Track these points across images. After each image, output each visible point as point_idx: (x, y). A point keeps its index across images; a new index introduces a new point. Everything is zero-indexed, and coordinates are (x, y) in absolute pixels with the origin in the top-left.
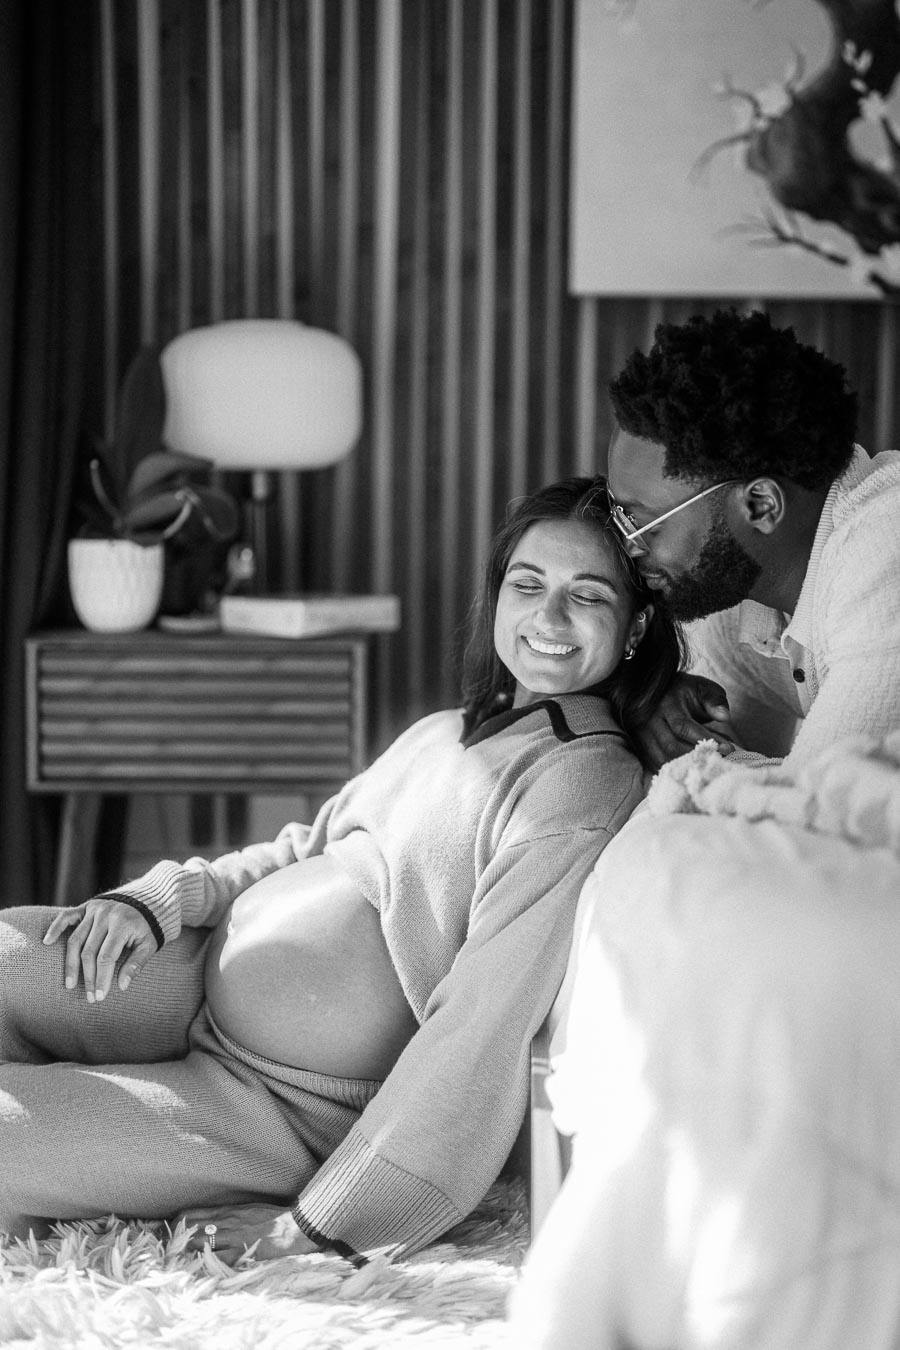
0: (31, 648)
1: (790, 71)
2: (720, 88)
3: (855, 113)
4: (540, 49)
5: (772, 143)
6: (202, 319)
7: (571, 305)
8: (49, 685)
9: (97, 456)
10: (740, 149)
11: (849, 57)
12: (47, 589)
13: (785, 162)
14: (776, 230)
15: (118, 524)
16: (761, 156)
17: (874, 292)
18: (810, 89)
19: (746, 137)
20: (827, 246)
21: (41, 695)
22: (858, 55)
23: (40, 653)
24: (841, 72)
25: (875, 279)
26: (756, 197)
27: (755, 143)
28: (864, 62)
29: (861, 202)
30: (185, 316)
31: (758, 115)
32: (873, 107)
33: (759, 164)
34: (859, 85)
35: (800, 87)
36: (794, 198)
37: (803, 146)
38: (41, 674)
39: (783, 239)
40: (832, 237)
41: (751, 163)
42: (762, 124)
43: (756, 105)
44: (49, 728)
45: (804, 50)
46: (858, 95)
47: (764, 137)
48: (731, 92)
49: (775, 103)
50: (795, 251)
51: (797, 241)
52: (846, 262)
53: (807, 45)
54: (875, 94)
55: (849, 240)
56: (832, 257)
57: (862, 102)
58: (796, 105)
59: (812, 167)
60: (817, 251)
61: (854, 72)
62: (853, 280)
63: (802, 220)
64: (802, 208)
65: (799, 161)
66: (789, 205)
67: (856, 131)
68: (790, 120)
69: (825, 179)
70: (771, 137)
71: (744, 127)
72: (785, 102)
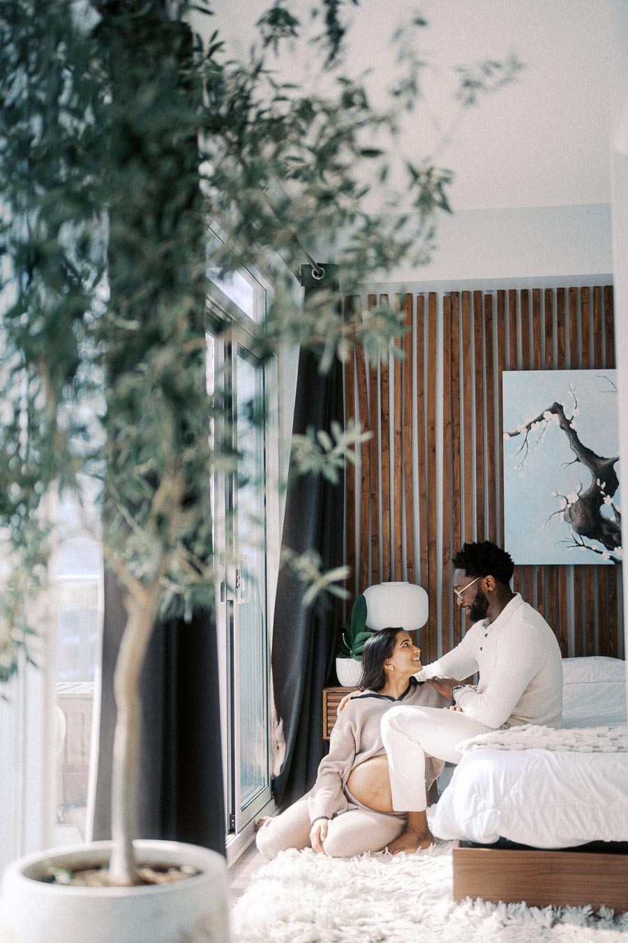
0: (325, 692)
1: (578, 489)
3: (602, 502)
4: (492, 480)
5: (574, 513)
6: (376, 581)
8: (329, 704)
9: (344, 631)
10: (563, 513)
11: (598, 484)
12: (329, 672)
13: (578, 520)
14: (577, 542)
15: (351, 652)
16: (570, 517)
17: (612, 563)
18: (585, 494)
19: (564, 510)
20: (595, 547)
21: (328, 708)
22: (601, 483)
23: (328, 694)
24: (596, 489)
25: (612, 558)
26: (569, 531)
27: (567, 511)
28: (604, 485)
29: (606, 532)
30: (370, 582)
31: (568, 503)
32: (608, 500)
34: (602, 493)
35: (581, 493)
36: (582, 531)
37: (584, 513)
38: (328, 701)
39: (580, 545)
40: (596, 544)
41: (566, 519)
42: (569, 506)
43: (567, 500)
44: (329, 718)
45: (582, 481)
46: (603, 496)
47: (570, 509)
48: (558, 495)
49: (574, 499)
50: (583, 547)
51: (584, 545)
52: (601, 553)
53: (583, 479)
54: (608, 496)
55: (602, 545)
56: (596, 551)
57: (604, 499)
58: (580, 498)
59: (587, 521)
60: (591, 549)
61: (601, 490)
62: (605, 558)
63: (585, 538)
64: (584, 535)
65: (582, 519)
66: (580, 534)
67: (602, 508)
68: (579, 506)
69: (592, 525)
70: (573, 510)
71: (563, 507)
72: (578, 498)
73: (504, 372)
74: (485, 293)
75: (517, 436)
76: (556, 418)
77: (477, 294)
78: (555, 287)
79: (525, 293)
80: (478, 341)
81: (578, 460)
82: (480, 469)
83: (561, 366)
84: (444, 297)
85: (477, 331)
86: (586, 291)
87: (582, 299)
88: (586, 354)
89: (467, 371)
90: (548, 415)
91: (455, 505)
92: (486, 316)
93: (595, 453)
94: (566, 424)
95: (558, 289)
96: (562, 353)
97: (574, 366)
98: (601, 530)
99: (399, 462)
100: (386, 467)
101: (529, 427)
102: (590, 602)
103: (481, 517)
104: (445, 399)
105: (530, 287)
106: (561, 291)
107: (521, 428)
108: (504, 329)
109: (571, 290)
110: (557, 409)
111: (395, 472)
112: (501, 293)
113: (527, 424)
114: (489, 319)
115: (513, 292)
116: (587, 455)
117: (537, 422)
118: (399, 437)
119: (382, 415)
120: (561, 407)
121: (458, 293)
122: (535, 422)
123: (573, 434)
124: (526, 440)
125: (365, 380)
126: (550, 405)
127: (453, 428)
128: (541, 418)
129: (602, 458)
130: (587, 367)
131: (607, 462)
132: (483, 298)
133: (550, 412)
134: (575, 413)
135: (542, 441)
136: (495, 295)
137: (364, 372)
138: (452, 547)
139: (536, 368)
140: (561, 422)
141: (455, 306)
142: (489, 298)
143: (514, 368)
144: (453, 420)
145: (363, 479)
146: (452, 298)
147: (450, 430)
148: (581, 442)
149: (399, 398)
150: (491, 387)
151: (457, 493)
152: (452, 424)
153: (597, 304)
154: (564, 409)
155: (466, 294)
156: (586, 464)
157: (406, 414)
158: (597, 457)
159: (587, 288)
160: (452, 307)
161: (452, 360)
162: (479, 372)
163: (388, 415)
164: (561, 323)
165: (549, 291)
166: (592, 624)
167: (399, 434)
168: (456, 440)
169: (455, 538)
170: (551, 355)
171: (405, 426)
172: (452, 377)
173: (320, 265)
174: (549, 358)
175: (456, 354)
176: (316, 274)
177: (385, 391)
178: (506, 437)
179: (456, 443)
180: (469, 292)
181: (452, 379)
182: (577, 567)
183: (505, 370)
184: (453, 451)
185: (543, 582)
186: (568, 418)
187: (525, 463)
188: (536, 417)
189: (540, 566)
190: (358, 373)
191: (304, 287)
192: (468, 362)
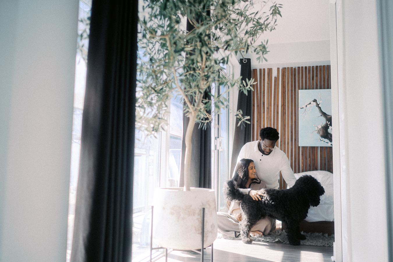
1: (321, 124)
2: (314, 126)
3: (329, 128)
4: (295, 122)
5: (320, 131)
7: (299, 147)
10: (316, 131)
11: (327, 123)
13: (321, 133)
16: (319, 132)
19: (317, 130)
20: (326, 141)
22: (328, 122)
24: (327, 124)
25: (331, 145)
26: (319, 137)
27: (318, 131)
28: (329, 123)
32: (330, 127)
33: (318, 133)
34: (329, 125)
35: (322, 125)
37: (323, 131)
39: (321, 141)
40: (326, 140)
41: (317, 133)
42: (318, 129)
43: (318, 127)
46: (329, 126)
49: (320, 127)
51: (323, 141)
52: (328, 143)
53: (323, 121)
54: (331, 126)
55: (328, 141)
56: (327, 142)
57: (329, 127)
58: (322, 127)
59: (324, 133)
60: (325, 142)
61: (328, 124)
62: (329, 145)
63: (323, 139)
64: (323, 137)
65: (323, 133)
66: (322, 137)
67: (329, 130)
68: (321, 129)
69: (325, 135)
70: (319, 130)
71: (316, 129)
72: (321, 127)
73: (299, 90)
74: (294, 68)
75: (303, 109)
76: (315, 103)
77: (292, 68)
78: (315, 65)
79: (306, 67)
80: (292, 81)
81: (321, 116)
82: (292, 118)
83: (317, 88)
84: (282, 69)
85: (291, 79)
86: (324, 66)
87: (323, 69)
88: (324, 85)
89: (288, 90)
90: (312, 103)
91: (284, 129)
92: (294, 74)
93: (327, 113)
94: (318, 105)
95: (316, 66)
96: (317, 85)
97: (321, 88)
98: (328, 136)
99: (268, 116)
100: (264, 118)
101: (306, 106)
102: (325, 158)
103: (292, 132)
104: (281, 98)
105: (307, 66)
106: (317, 67)
107: (304, 106)
108: (299, 78)
109: (320, 66)
110: (316, 101)
111: (267, 119)
112: (299, 68)
113: (306, 105)
114: (295, 75)
115: (302, 67)
116: (324, 114)
117: (309, 105)
118: (268, 109)
119: (263, 103)
120: (316, 100)
121: (286, 68)
122: (308, 105)
123: (320, 108)
124: (305, 110)
125: (258, 93)
126: (313, 100)
127: (283, 106)
128: (310, 104)
129: (329, 115)
130: (324, 88)
131: (330, 116)
132: (293, 69)
133: (313, 102)
134: (321, 102)
135: (310, 110)
136: (297, 68)
137: (258, 91)
138: (283, 141)
139: (309, 89)
140: (316, 105)
141: (285, 72)
142: (295, 69)
143: (302, 89)
144: (284, 104)
145: (257, 121)
146: (284, 69)
147: (283, 107)
148: (322, 110)
149: (268, 98)
150: (295, 94)
151: (285, 125)
152: (283, 105)
153: (328, 70)
154: (317, 101)
155: (288, 68)
156: (324, 117)
157: (270, 102)
158: (327, 115)
159: (325, 66)
160: (284, 72)
161: (284, 87)
162: (292, 90)
163: (265, 103)
164: (317, 76)
165: (313, 67)
166: (325, 164)
167: (268, 108)
168: (285, 110)
169: (284, 138)
170: (314, 86)
171: (270, 106)
172: (283, 92)
173: (245, 59)
174: (313, 86)
175: (285, 85)
176: (244, 61)
177: (264, 96)
178: (299, 109)
179: (285, 111)
180: (289, 68)
181: (284, 93)
182: (321, 147)
183: (299, 89)
184: (284, 113)
185: (310, 152)
186: (318, 103)
187: (305, 117)
188: (309, 103)
189: (309, 147)
190: (256, 91)
191: (241, 65)
192: (288, 88)
